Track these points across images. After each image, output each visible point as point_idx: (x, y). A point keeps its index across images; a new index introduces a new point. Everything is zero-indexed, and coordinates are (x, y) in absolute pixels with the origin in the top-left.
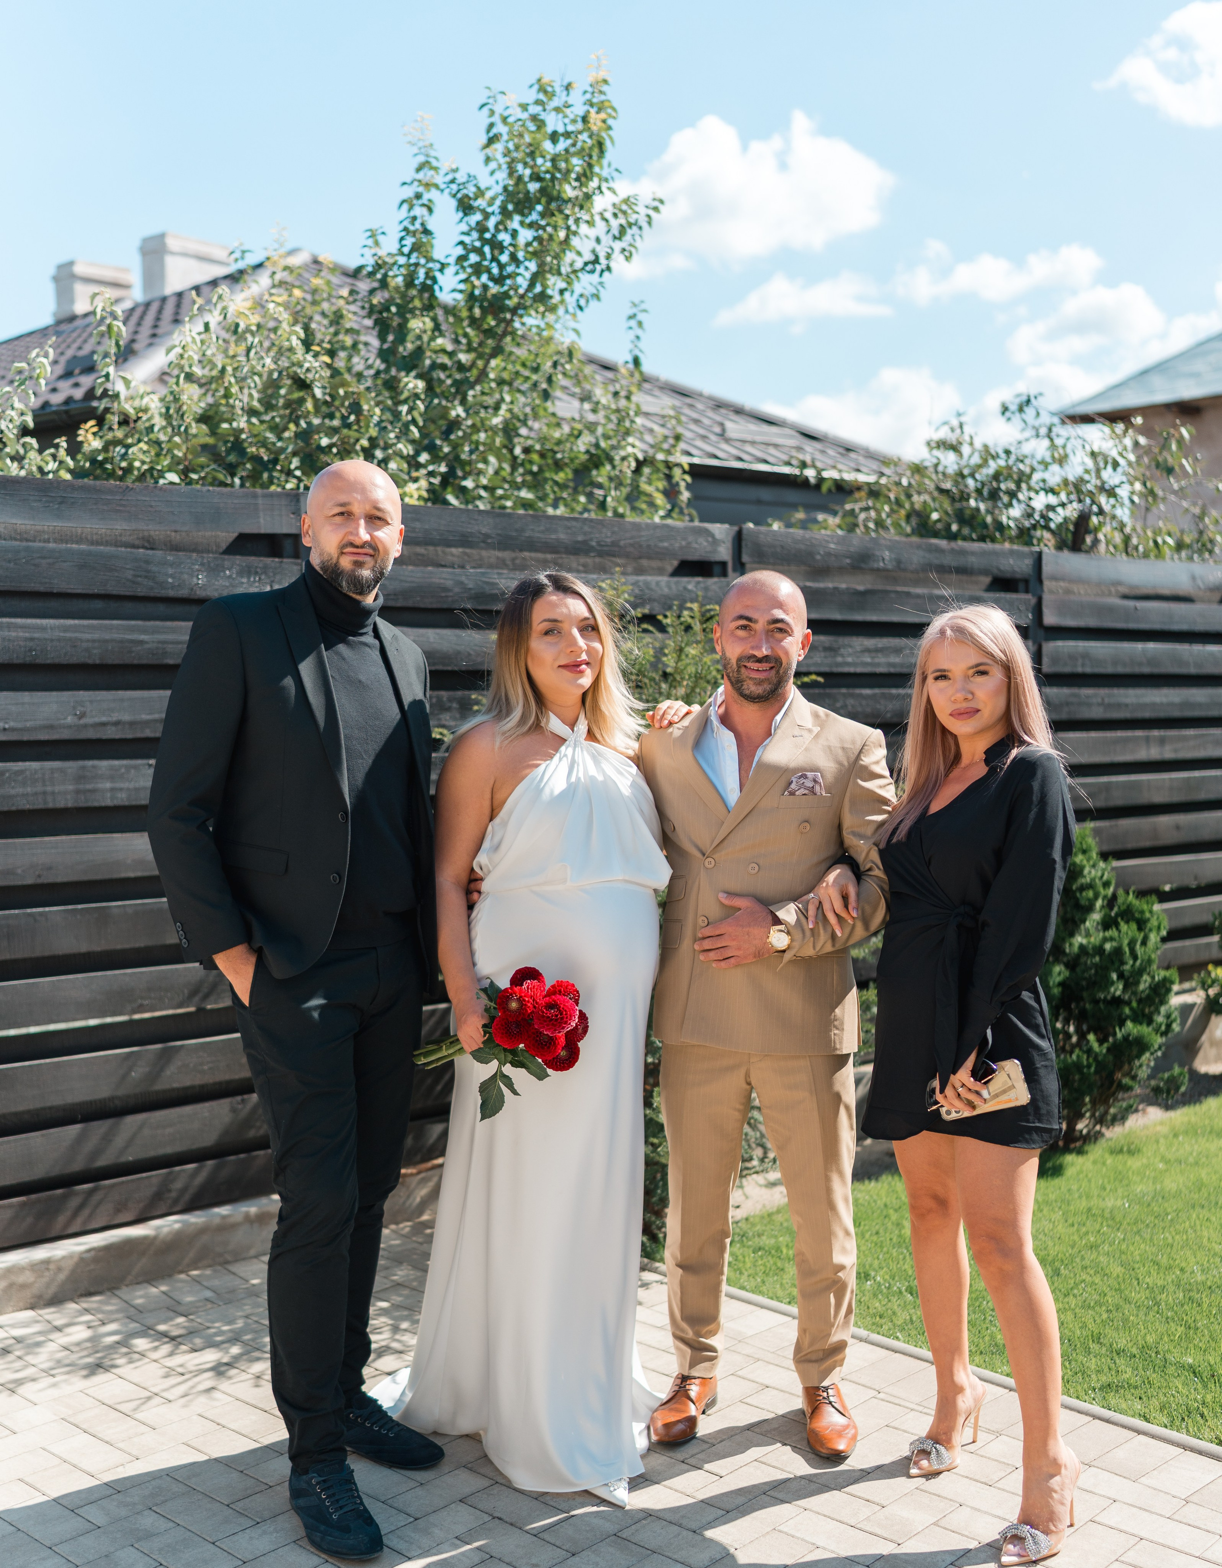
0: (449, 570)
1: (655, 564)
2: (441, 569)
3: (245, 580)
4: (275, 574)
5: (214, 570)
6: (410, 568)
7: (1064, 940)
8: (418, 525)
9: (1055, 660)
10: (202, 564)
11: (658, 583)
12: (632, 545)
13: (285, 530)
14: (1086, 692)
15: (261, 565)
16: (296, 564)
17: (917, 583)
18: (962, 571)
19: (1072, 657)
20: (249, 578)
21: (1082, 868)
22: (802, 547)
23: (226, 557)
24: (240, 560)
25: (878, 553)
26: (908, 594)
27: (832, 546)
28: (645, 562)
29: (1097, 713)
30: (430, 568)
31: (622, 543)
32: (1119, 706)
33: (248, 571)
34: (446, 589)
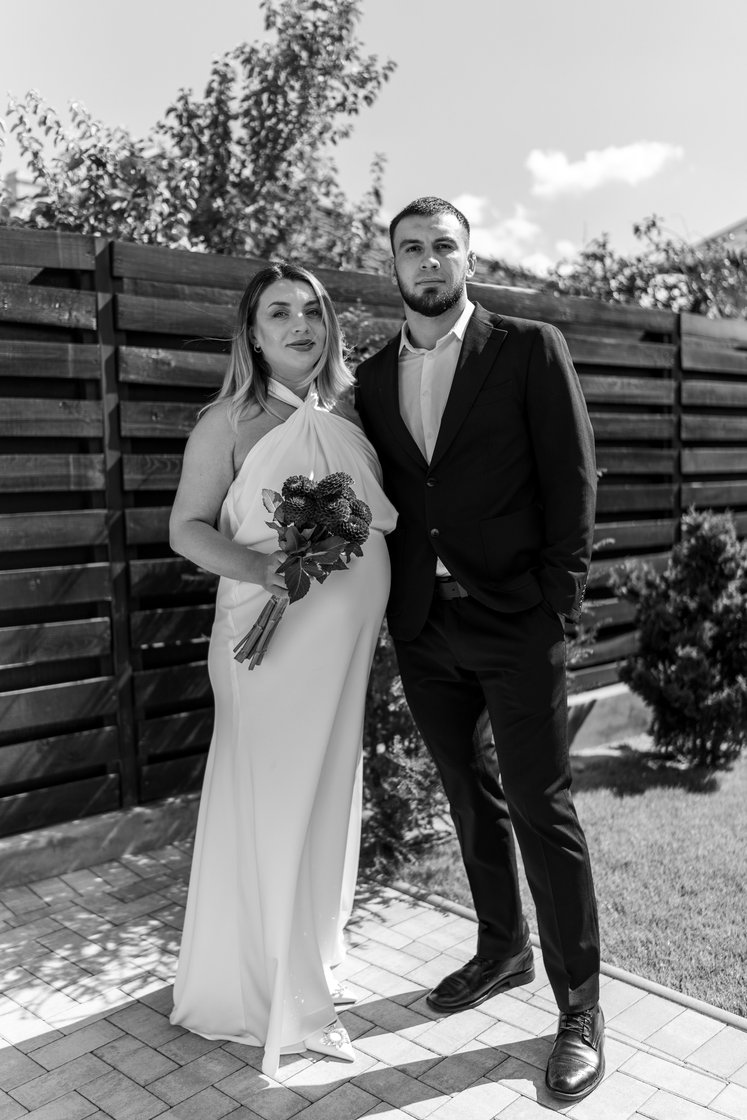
0: (224, 306)
1: (392, 310)
2: (216, 306)
3: (45, 306)
4: (73, 302)
5: (19, 296)
6: (190, 303)
7: (711, 602)
8: (195, 268)
9: (691, 395)
10: (7, 291)
11: (393, 324)
12: (372, 294)
13: (83, 266)
14: (713, 419)
15: (60, 294)
16: (92, 295)
17: (590, 333)
18: (623, 327)
19: (703, 393)
20: (50, 305)
21: (725, 545)
22: (504, 302)
23: (29, 286)
24: (42, 290)
25: (561, 309)
26: (584, 342)
27: (527, 302)
28: (383, 309)
29: (720, 435)
30: (207, 304)
31: (365, 292)
32: (736, 430)
33: (49, 299)
34: (221, 322)
